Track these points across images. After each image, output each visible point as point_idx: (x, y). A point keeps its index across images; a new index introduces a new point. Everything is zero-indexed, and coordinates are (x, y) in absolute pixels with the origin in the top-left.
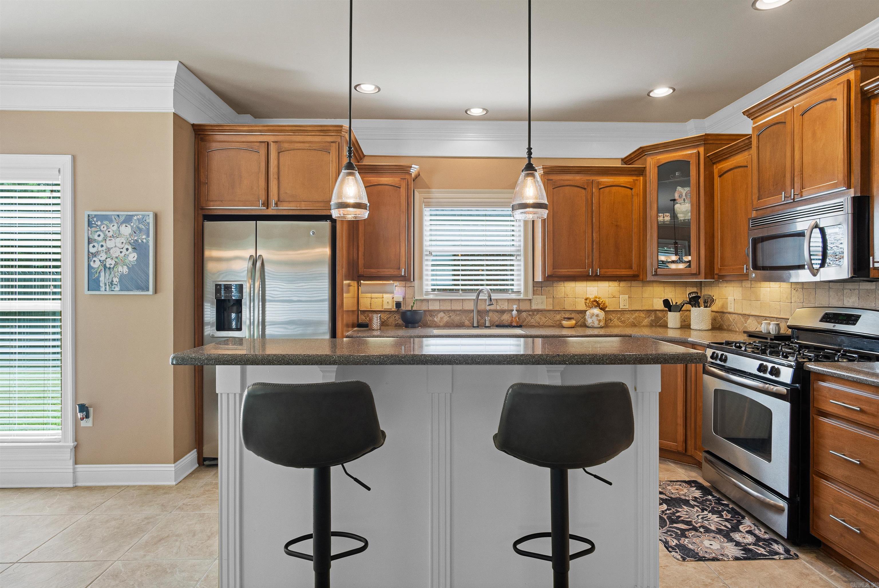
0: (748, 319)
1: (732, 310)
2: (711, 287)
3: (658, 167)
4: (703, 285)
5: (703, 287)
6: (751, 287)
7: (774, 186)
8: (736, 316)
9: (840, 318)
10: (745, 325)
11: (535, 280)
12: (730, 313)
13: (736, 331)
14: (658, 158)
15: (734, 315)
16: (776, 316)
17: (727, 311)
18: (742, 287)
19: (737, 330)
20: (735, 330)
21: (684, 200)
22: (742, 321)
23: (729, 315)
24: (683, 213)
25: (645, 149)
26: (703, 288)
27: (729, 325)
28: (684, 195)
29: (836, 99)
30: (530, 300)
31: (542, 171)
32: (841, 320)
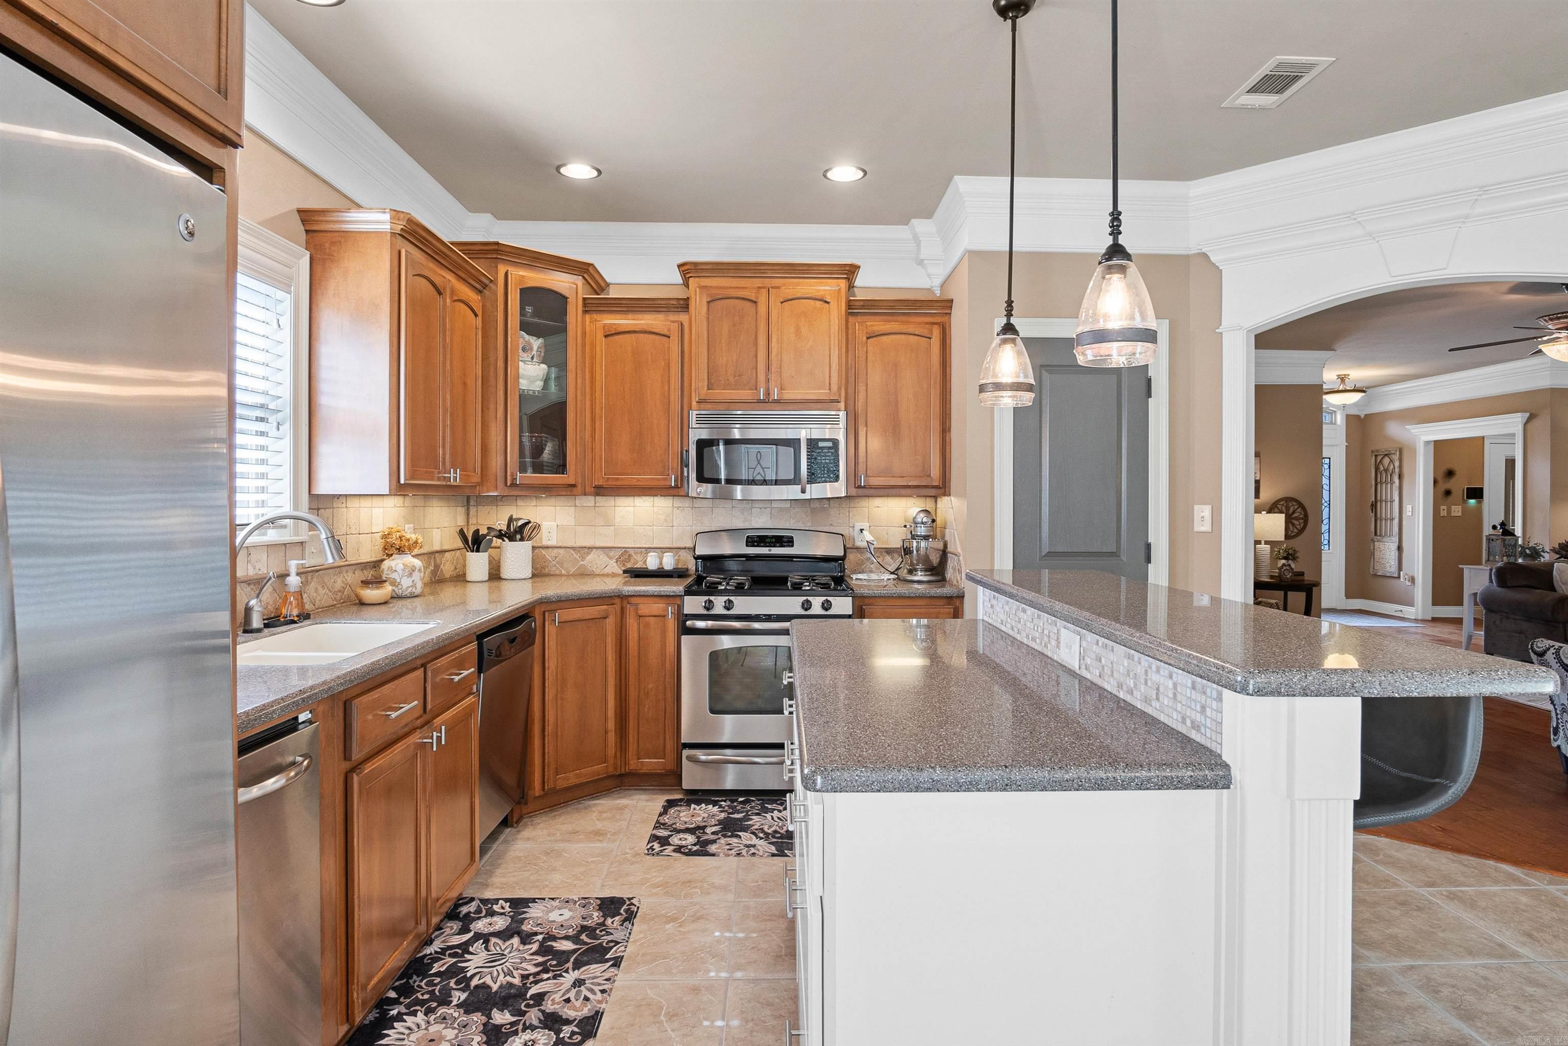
0: (588, 554)
1: (553, 542)
2: (497, 506)
3: (520, 289)
4: (471, 504)
5: (471, 508)
6: (595, 506)
7: (735, 376)
8: (561, 551)
9: (768, 540)
10: (582, 563)
11: (313, 492)
12: (547, 547)
13: (561, 575)
14: (521, 273)
15: (556, 551)
16: (647, 546)
17: (540, 545)
18: (575, 506)
19: (563, 572)
20: (558, 572)
21: (532, 358)
22: (576, 559)
23: (544, 552)
24: (528, 378)
25: (503, 249)
26: (473, 510)
27: (543, 568)
28: (535, 348)
29: (828, 303)
30: (302, 543)
31: (389, 227)
32: (769, 543)
